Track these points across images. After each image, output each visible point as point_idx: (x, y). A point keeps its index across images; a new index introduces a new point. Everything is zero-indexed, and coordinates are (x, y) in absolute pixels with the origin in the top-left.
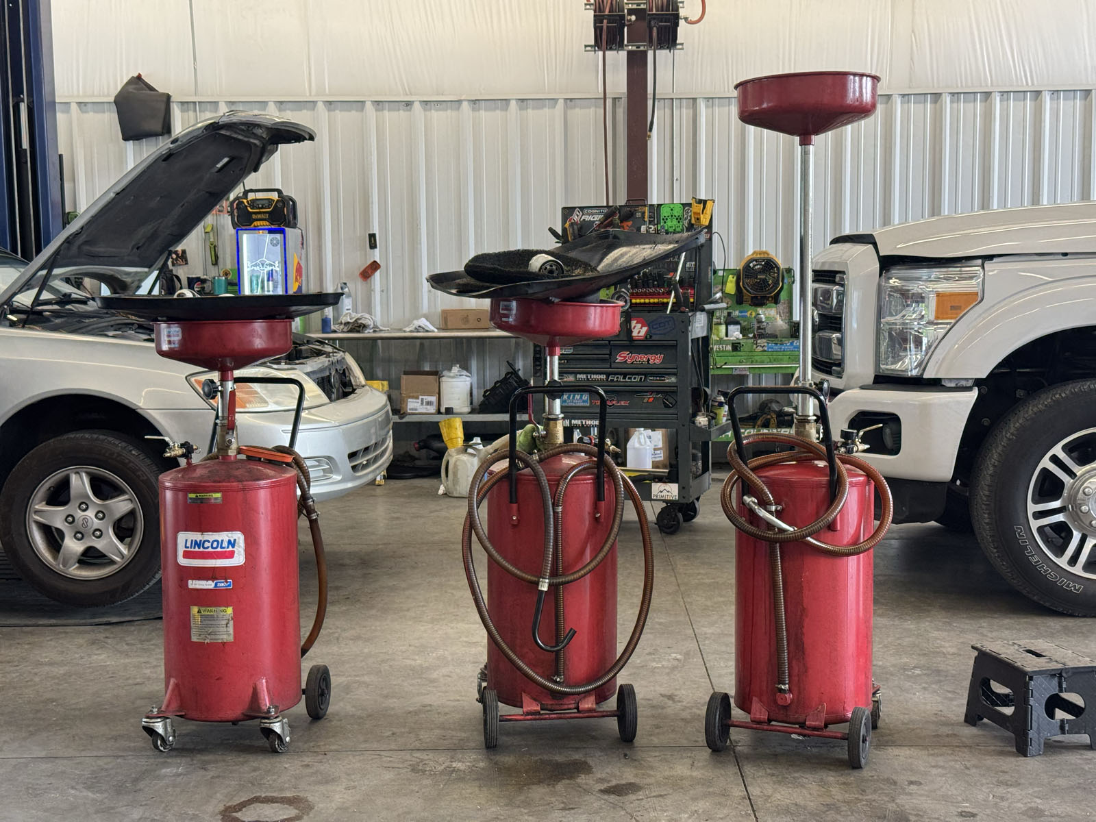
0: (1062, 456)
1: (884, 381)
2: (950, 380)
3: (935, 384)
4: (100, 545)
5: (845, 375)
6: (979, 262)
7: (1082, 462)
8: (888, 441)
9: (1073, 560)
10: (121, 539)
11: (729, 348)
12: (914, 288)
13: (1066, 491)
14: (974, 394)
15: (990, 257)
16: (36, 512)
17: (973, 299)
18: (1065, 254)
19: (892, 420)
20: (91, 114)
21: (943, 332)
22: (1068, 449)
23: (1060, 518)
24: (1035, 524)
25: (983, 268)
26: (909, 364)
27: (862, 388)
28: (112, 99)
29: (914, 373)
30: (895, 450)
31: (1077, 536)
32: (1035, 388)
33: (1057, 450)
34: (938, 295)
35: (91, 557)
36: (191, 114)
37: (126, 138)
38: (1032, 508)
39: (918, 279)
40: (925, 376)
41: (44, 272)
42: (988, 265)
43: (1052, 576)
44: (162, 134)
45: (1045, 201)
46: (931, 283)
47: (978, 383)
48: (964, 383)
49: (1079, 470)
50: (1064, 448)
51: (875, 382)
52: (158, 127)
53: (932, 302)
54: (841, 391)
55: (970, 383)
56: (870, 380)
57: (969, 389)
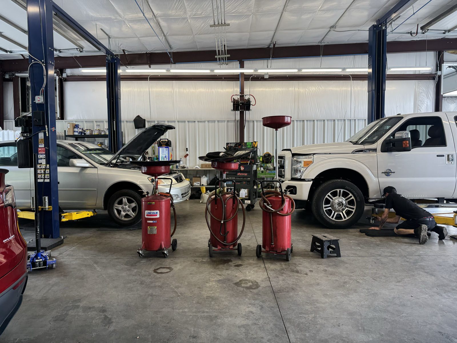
0: (330, 195)
1: (293, 179)
2: (307, 179)
3: (304, 180)
4: (129, 213)
5: (285, 178)
6: (312, 155)
7: (334, 196)
8: (294, 192)
9: (333, 217)
10: (133, 212)
11: (261, 172)
12: (299, 160)
13: (331, 203)
14: (312, 182)
15: (315, 154)
16: (116, 206)
17: (311, 162)
18: (330, 153)
19: (295, 187)
20: (129, 123)
21: (305, 169)
22: (331, 194)
23: (330, 208)
24: (325, 209)
25: (313, 156)
26: (298, 176)
27: (289, 181)
28: (133, 120)
29: (299, 178)
30: (295, 194)
31: (333, 212)
32: (325, 181)
33: (329, 194)
34: (304, 161)
35: (127, 216)
36: (149, 123)
37: (136, 128)
38: (324, 206)
39: (300, 158)
40: (302, 178)
41: (118, 156)
42: (314, 155)
43: (328, 220)
44: (143, 127)
45: (326, 142)
46: (303, 159)
47: (312, 180)
48: (309, 180)
49: (334, 198)
50: (330, 193)
51: (291, 179)
52: (143, 126)
53: (303, 163)
54: (284, 181)
55: (311, 180)
56: (290, 179)
57: (311, 181)
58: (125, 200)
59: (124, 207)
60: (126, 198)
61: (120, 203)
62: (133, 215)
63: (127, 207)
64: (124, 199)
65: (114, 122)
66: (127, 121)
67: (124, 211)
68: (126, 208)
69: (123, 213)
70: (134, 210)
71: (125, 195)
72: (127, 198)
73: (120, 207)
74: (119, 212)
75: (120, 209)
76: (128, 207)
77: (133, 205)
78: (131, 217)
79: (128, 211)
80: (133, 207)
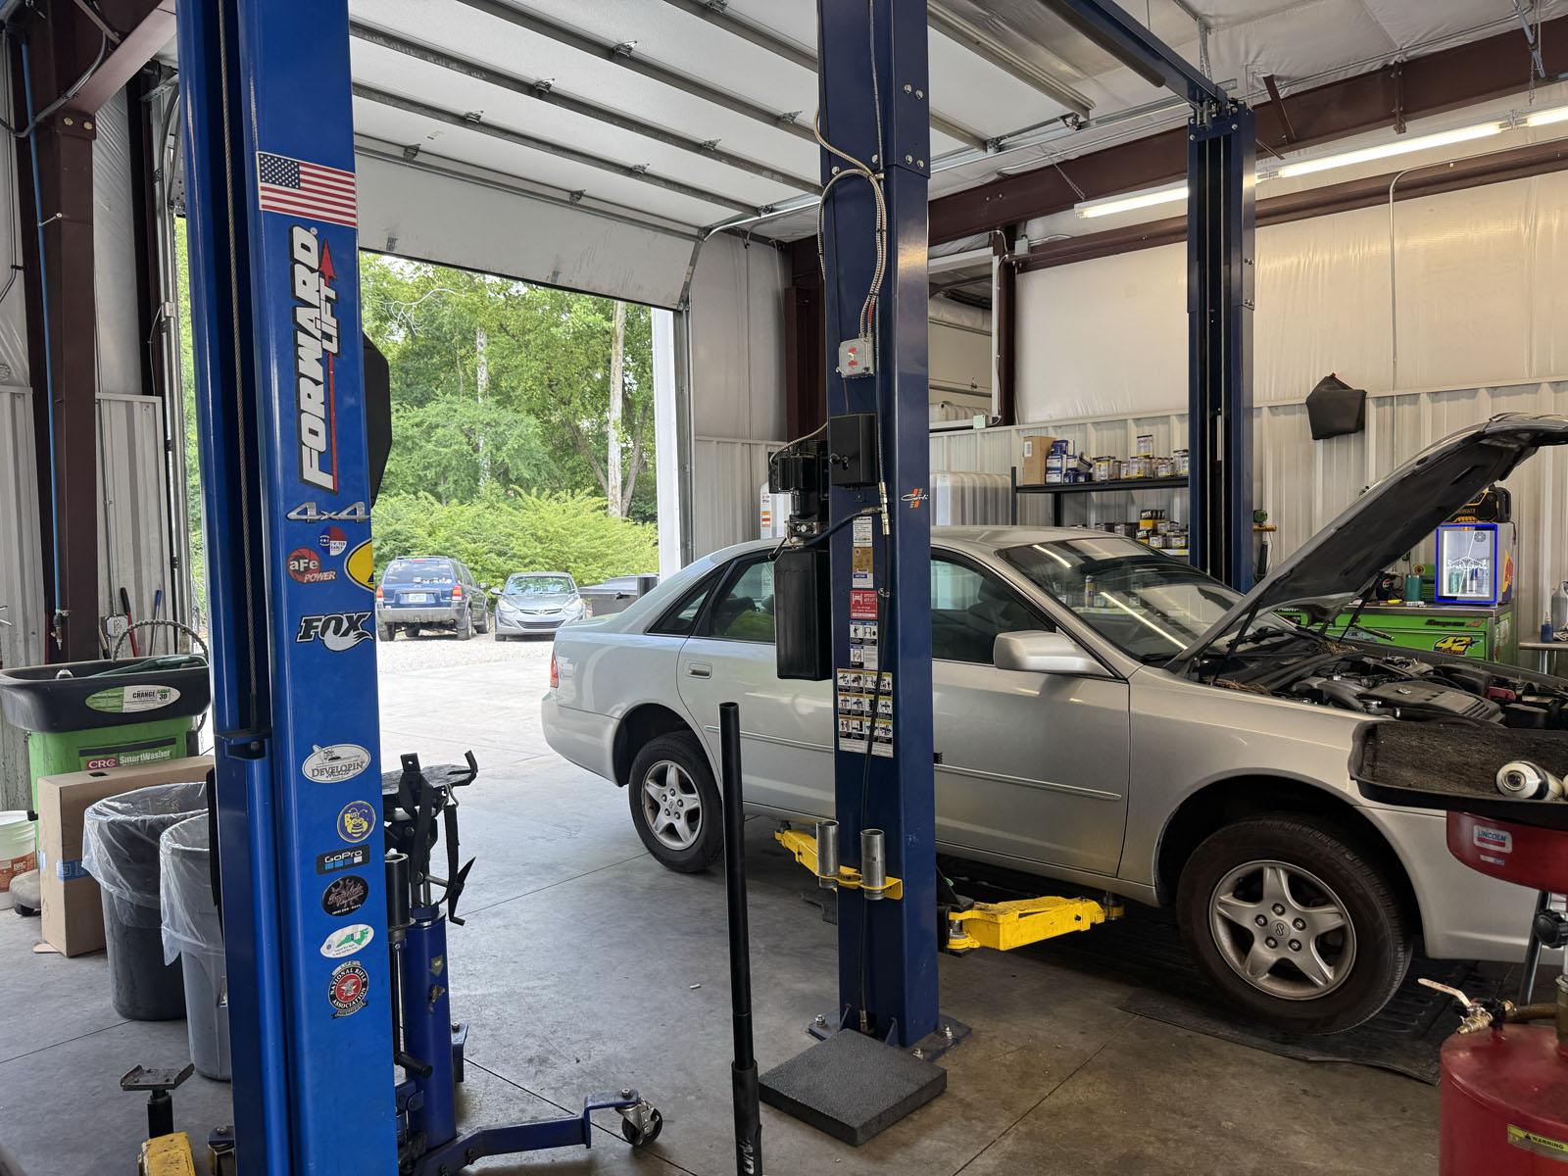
4: (1297, 959)
16: (1222, 904)
20: (1282, 416)
28: (1304, 401)
36: (1388, 408)
37: (1317, 438)
44: (1355, 432)
52: (1351, 424)
58: (1277, 880)
59: (1273, 917)
60: (1281, 872)
61: (1250, 889)
62: (1326, 980)
63: (1287, 920)
64: (1268, 873)
65: (1220, 421)
66: (1276, 407)
67: (1272, 941)
68: (1281, 926)
69: (1264, 952)
70: (1330, 946)
71: (1278, 852)
72: (1286, 871)
73: (1247, 914)
74: (1242, 939)
75: (1247, 923)
76: (1294, 923)
77: (1328, 918)
78: (1313, 984)
79: (1296, 945)
80: (1322, 931)
